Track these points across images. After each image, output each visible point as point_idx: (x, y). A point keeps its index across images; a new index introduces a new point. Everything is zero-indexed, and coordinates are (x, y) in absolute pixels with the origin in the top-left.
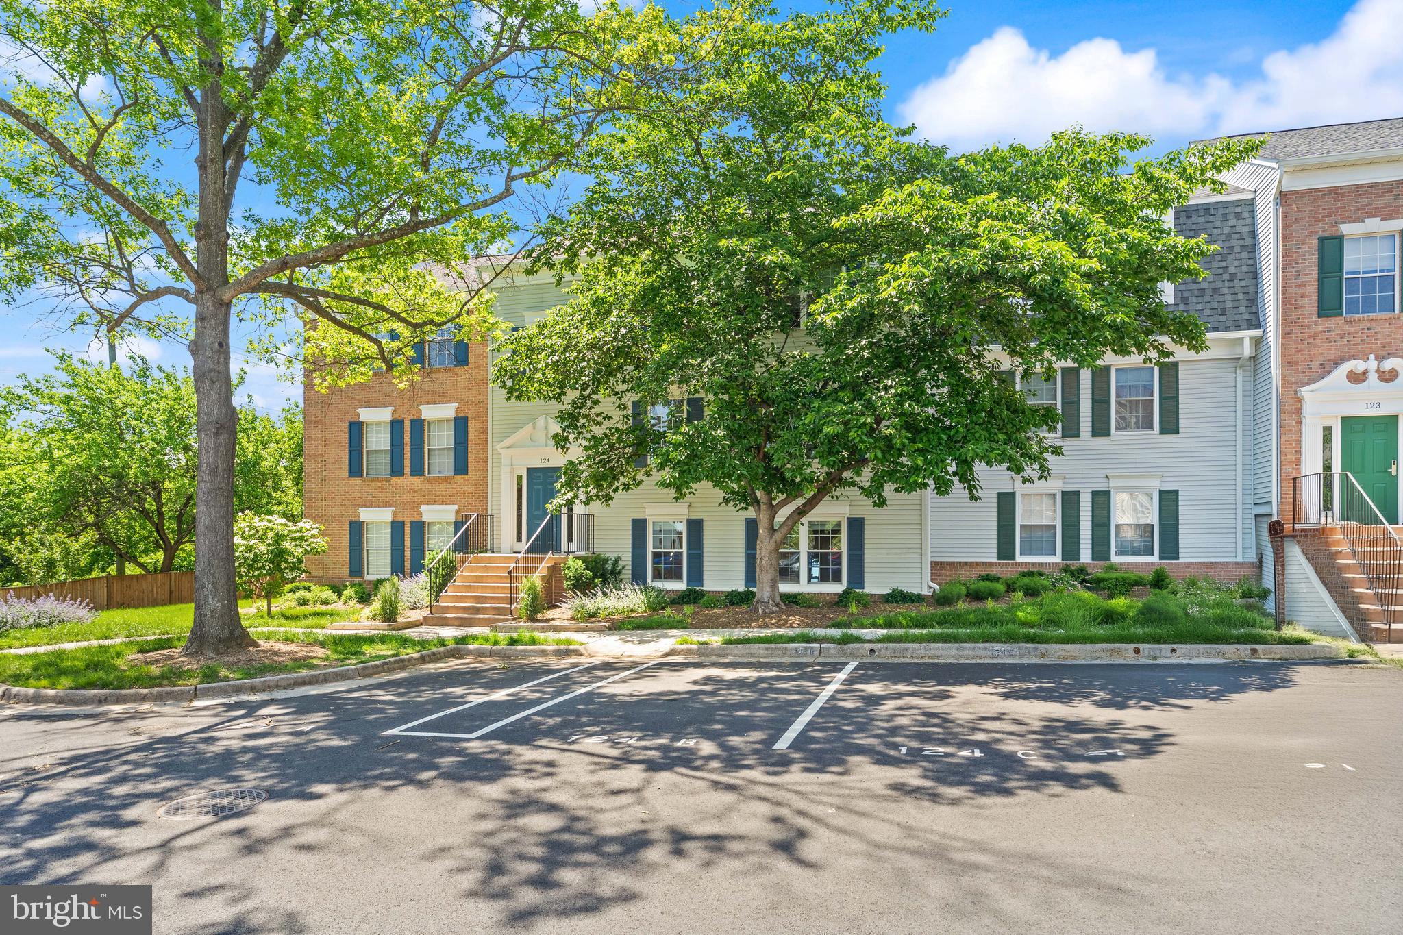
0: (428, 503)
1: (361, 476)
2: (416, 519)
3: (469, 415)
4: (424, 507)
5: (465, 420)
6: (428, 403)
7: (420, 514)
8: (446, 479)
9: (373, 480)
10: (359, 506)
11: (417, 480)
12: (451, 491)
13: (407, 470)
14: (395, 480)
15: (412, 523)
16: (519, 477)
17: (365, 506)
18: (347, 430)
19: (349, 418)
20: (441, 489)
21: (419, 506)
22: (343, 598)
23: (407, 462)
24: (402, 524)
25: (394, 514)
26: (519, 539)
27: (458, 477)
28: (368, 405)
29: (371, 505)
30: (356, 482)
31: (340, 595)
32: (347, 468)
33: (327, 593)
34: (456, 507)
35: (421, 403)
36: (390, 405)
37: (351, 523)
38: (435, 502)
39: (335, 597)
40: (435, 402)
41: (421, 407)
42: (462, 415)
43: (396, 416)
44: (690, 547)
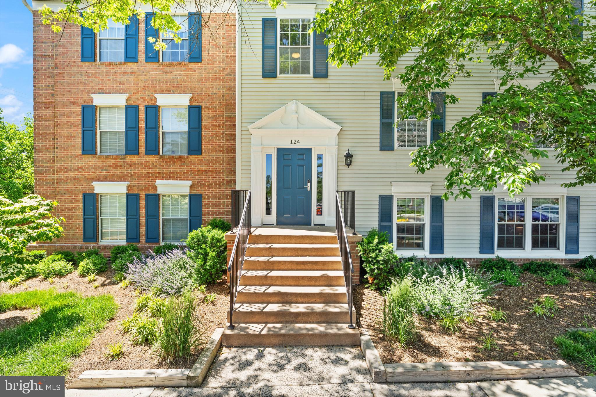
0: (163, 179)
1: (95, 153)
2: (151, 192)
3: (203, 105)
4: (158, 182)
5: (199, 108)
6: (162, 92)
7: (156, 188)
8: (180, 158)
9: (107, 158)
10: (93, 180)
11: (151, 158)
12: (185, 169)
13: (142, 150)
14: (129, 158)
15: (147, 196)
16: (269, 157)
17: (99, 180)
18: (80, 113)
19: (82, 102)
20: (175, 167)
21: (154, 181)
22: (80, 268)
23: (142, 143)
24: (138, 196)
25: (129, 187)
26: (268, 212)
27: (193, 158)
28: (102, 91)
29: (106, 180)
30: (89, 159)
31: (75, 265)
32: (80, 146)
33: (61, 264)
34: (190, 182)
35: (156, 92)
36: (125, 92)
37: (85, 195)
38: (170, 178)
39: (69, 266)
40: (169, 92)
41: (156, 95)
42: (196, 104)
43: (131, 102)
44: (432, 220)
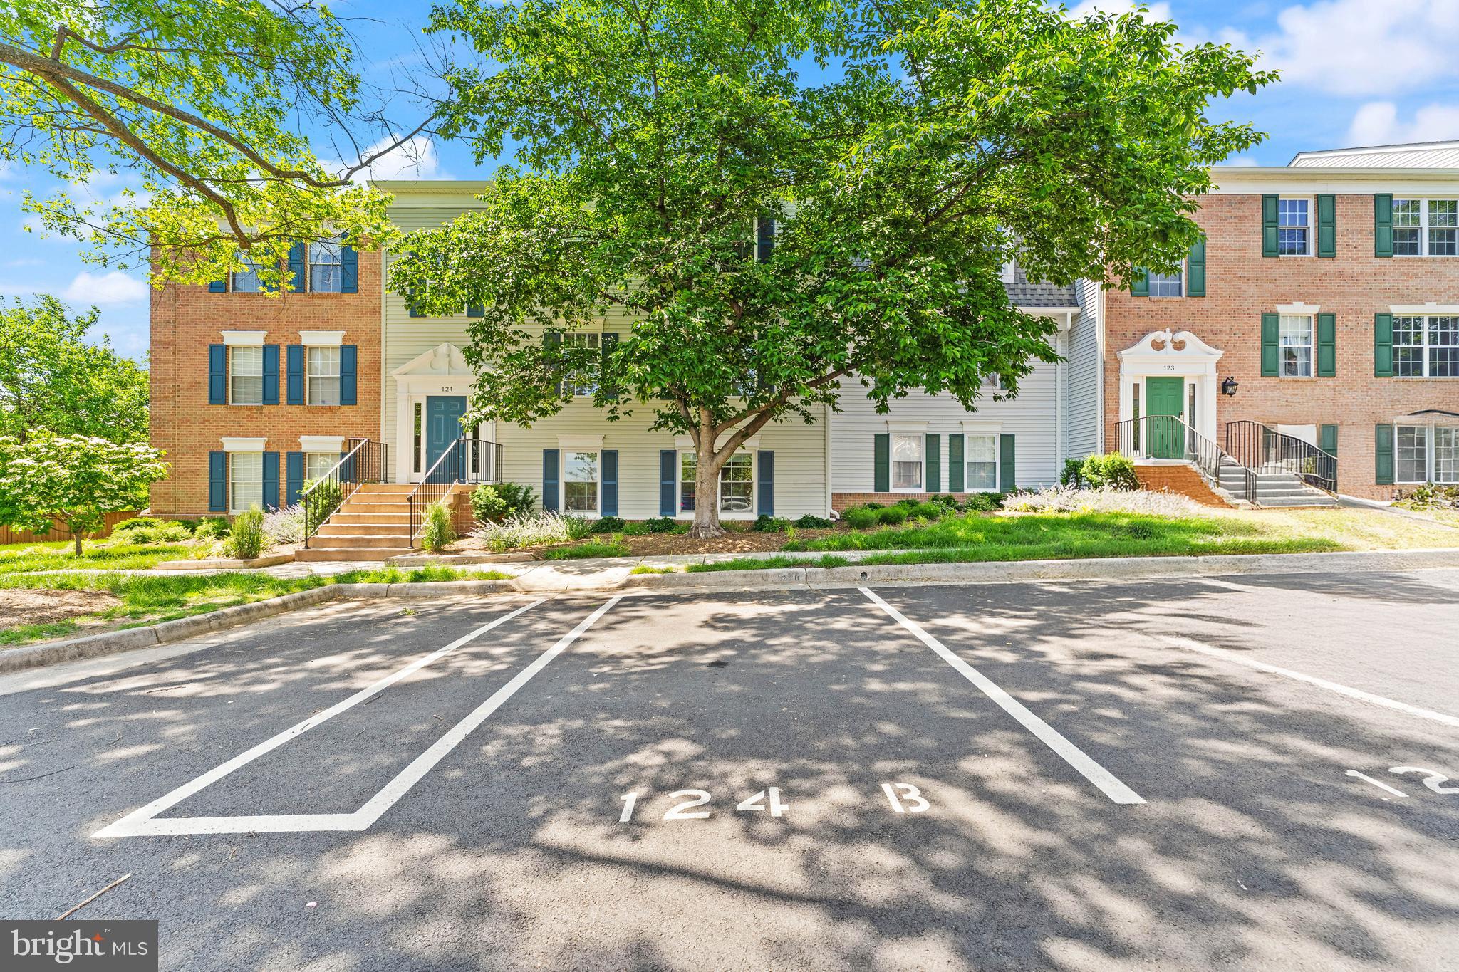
0: (309, 433)
1: (226, 403)
2: (295, 450)
3: (359, 344)
4: (303, 438)
5: (354, 348)
6: (309, 329)
7: (300, 445)
8: (331, 409)
9: (240, 408)
10: (222, 435)
11: (295, 409)
12: (336, 422)
13: (284, 399)
14: (267, 409)
15: (289, 455)
16: (418, 406)
17: (230, 435)
18: (207, 354)
19: (209, 340)
20: (324, 420)
21: (298, 436)
22: (197, 533)
23: (283, 390)
24: (277, 455)
25: (267, 445)
26: (417, 469)
27: (346, 408)
28: (234, 327)
29: (238, 435)
30: (221, 409)
31: (193, 531)
32: (207, 394)
33: (176, 529)
34: (343, 438)
35: (300, 329)
36: (263, 329)
37: (212, 454)
38: (318, 433)
39: (187, 533)
40: (317, 329)
41: (301, 333)
42: (350, 343)
43: (271, 341)
44: (605, 478)
